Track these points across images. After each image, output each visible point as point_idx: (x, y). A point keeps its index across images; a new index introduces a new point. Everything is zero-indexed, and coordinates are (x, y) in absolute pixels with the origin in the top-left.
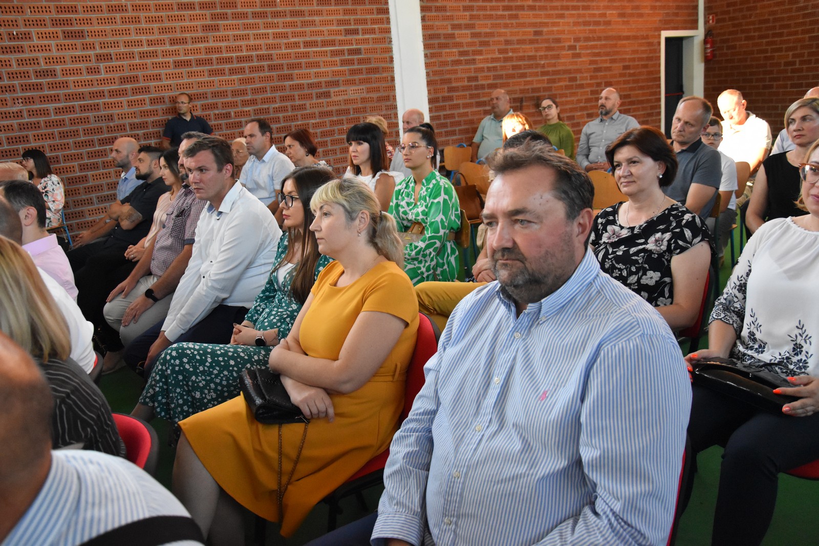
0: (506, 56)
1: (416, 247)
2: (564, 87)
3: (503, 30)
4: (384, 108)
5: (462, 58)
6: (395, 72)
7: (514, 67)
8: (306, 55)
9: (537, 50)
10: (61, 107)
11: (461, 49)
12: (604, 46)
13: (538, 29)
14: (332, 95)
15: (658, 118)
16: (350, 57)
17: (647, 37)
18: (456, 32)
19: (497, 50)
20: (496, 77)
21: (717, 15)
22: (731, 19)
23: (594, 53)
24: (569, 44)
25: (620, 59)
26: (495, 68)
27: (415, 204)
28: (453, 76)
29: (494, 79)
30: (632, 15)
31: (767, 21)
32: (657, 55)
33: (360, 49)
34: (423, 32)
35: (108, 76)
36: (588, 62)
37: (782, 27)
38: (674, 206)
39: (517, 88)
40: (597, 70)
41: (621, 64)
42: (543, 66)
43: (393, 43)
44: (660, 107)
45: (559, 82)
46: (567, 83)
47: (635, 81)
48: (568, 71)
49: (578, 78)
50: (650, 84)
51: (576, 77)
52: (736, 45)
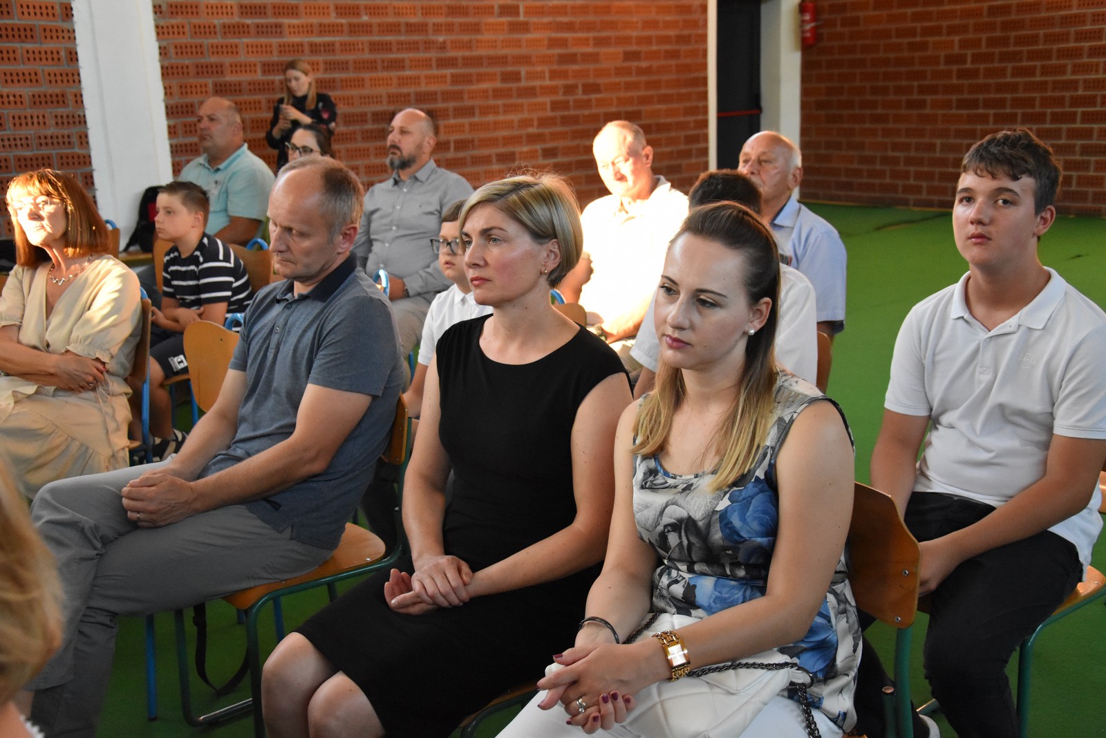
0: (355, 20)
2: (491, 93)
7: (375, 47)
15: (703, 159)
23: (559, 23)
25: (618, 38)
26: (329, 48)
28: (227, 60)
32: (700, 32)
36: (546, 43)
39: (382, 91)
40: (567, 59)
41: (620, 49)
42: (443, 47)
44: (706, 138)
45: (478, 81)
46: (498, 85)
47: (649, 85)
48: (502, 60)
49: (523, 74)
50: (683, 91)
51: (519, 73)
52: (858, 17)
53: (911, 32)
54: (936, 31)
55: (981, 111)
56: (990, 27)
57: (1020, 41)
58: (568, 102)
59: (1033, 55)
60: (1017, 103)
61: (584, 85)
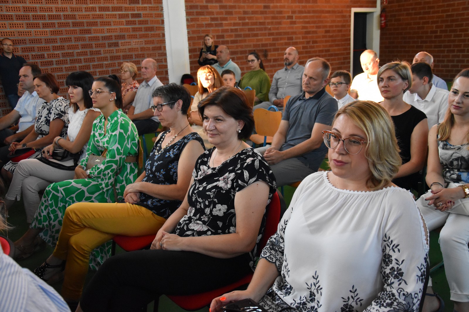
0: (244, 22)
1: (98, 168)
3: (242, 4)
4: (157, 55)
5: (213, 23)
6: (165, 30)
7: (250, 30)
8: (101, 16)
9: (266, 18)
11: (212, 16)
12: (312, 17)
13: (267, 4)
14: (120, 45)
15: (349, 65)
16: (133, 19)
17: (342, 12)
18: (209, 4)
19: (237, 18)
20: (237, 36)
22: (397, 2)
23: (305, 21)
24: (288, 15)
25: (323, 26)
26: (236, 30)
27: (105, 135)
29: (235, 37)
31: (420, 3)
32: (348, 24)
33: (140, 14)
34: (185, 4)
36: (301, 28)
37: (429, 8)
38: (244, 151)
39: (252, 43)
40: (308, 33)
41: (324, 30)
42: (270, 29)
43: (164, 10)
44: (349, 58)
45: (280, 40)
46: (286, 41)
47: (333, 41)
48: (287, 33)
49: (294, 37)
50: (343, 43)
51: (292, 37)
52: (400, 19)
53: (419, 23)
54: (427, 23)
55: (442, 49)
56: (446, 21)
57: (457, 26)
58: (307, 46)
59: (461, 31)
60: (455, 46)
61: (312, 41)
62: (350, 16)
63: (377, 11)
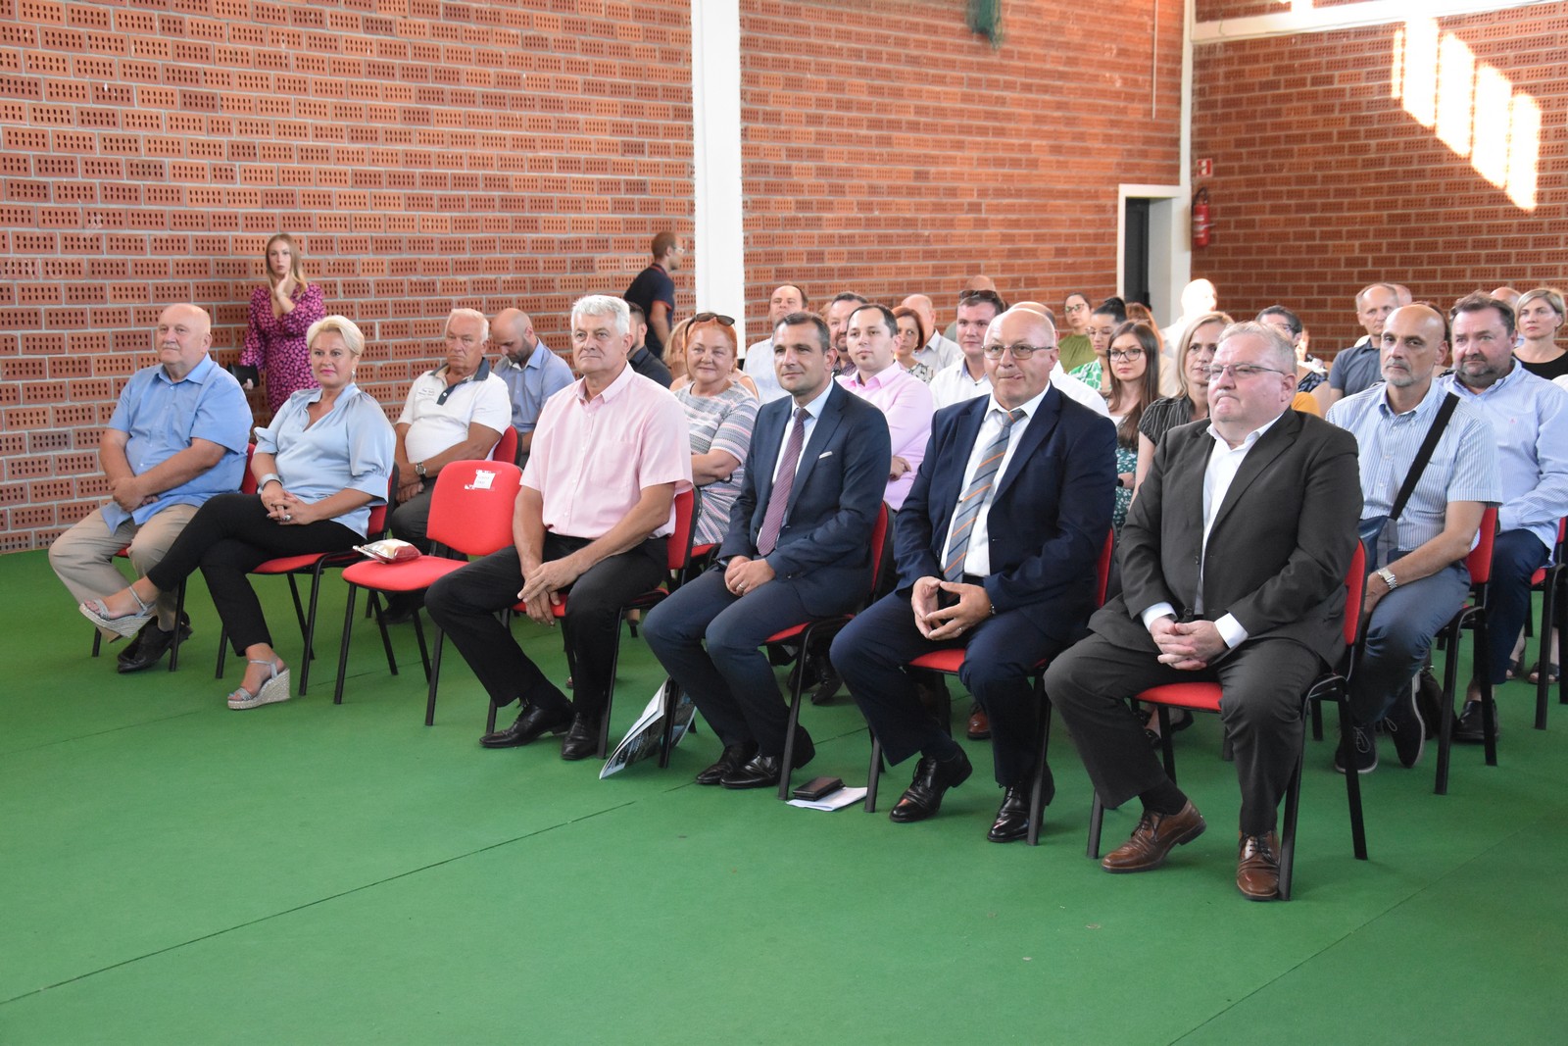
0: (870, 215)
3: (866, 166)
5: (801, 215)
6: (696, 232)
7: (882, 239)
8: (561, 185)
9: (919, 208)
10: (164, 238)
11: (800, 198)
12: (1027, 208)
13: (922, 168)
14: (596, 266)
16: (628, 196)
17: (1095, 196)
18: (794, 163)
19: (855, 204)
20: (852, 256)
21: (1215, 161)
22: (1243, 170)
23: (1010, 220)
24: (969, 200)
25: (1051, 235)
26: (851, 239)
28: (785, 249)
29: (849, 259)
30: (1072, 151)
31: (1312, 180)
33: (645, 183)
34: (742, 159)
35: (248, 187)
36: (999, 238)
37: (1339, 193)
40: (1014, 253)
41: (1053, 246)
42: (927, 241)
43: (696, 176)
45: (950, 273)
52: (1254, 220)
53: (1311, 236)
54: (1337, 235)
56: (1392, 233)
57: (1420, 247)
59: (1433, 260)
61: (1026, 279)
62: (1115, 208)
63: (1180, 194)
